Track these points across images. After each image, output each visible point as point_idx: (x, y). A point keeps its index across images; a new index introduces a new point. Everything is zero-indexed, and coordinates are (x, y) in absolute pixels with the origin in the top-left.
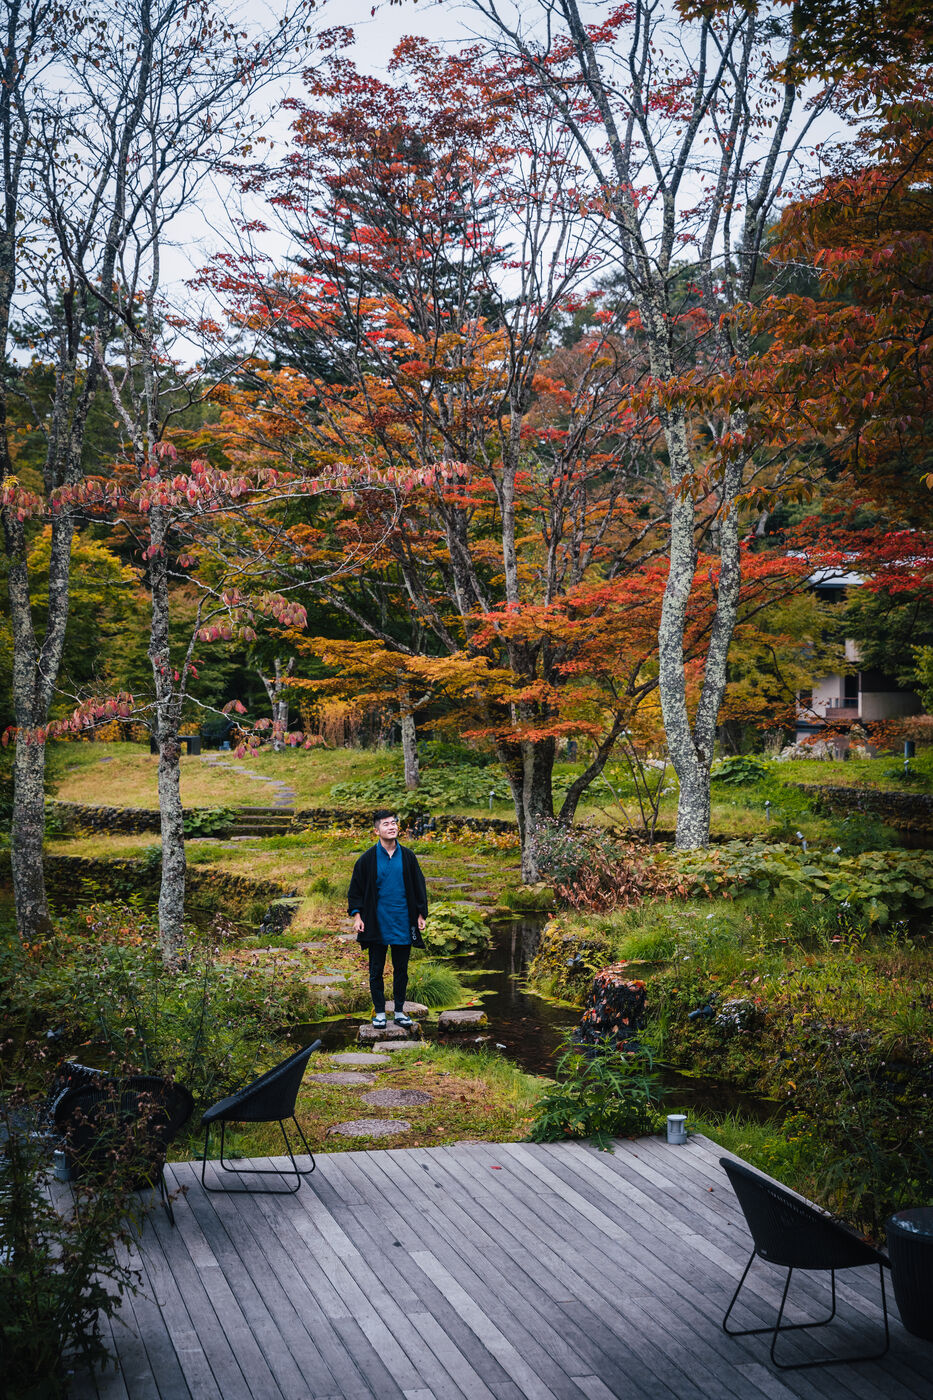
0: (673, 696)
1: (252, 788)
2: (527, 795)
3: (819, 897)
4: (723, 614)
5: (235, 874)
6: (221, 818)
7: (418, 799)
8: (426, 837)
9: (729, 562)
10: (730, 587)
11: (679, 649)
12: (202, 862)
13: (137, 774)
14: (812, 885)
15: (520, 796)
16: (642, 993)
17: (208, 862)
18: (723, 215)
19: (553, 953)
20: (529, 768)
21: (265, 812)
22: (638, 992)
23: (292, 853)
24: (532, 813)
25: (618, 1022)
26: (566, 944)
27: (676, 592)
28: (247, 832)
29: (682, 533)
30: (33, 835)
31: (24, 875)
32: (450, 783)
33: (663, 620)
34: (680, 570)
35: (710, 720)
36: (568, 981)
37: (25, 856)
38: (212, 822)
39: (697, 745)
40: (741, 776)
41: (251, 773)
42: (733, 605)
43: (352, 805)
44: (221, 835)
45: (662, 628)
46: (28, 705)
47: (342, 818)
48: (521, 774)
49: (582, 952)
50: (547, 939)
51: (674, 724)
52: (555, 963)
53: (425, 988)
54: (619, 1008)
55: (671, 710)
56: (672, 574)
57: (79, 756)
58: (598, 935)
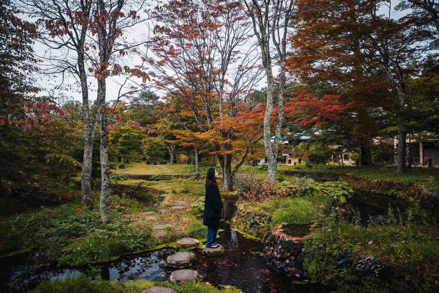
0: (268, 140)
1: (165, 171)
2: (225, 169)
3: (326, 195)
4: (280, 118)
5: (155, 188)
6: (158, 177)
7: (198, 173)
8: (200, 180)
9: (281, 105)
10: (282, 111)
11: (269, 127)
12: (149, 185)
13: (144, 169)
14: (323, 191)
15: (223, 169)
16: (301, 245)
17: (150, 185)
19: (243, 216)
20: (225, 162)
21: (167, 176)
22: (299, 244)
23: (170, 184)
24: (226, 173)
25: (289, 257)
26: (248, 213)
27: (269, 111)
28: (163, 180)
29: (270, 95)
30: (87, 176)
31: (84, 188)
32: (205, 170)
33: (265, 119)
34: (270, 105)
35: (277, 147)
36: (250, 227)
37: (84, 182)
38: (156, 178)
39: (273, 153)
40: (265, 169)
41: (165, 168)
42: (283, 116)
43: (185, 174)
44: (157, 180)
45: (265, 121)
47: (182, 177)
48: (223, 164)
49: (256, 217)
50: (241, 211)
51: (268, 147)
52: (244, 219)
53: (198, 232)
54: (289, 251)
55: (267, 144)
56: (267, 106)
58: (262, 211)
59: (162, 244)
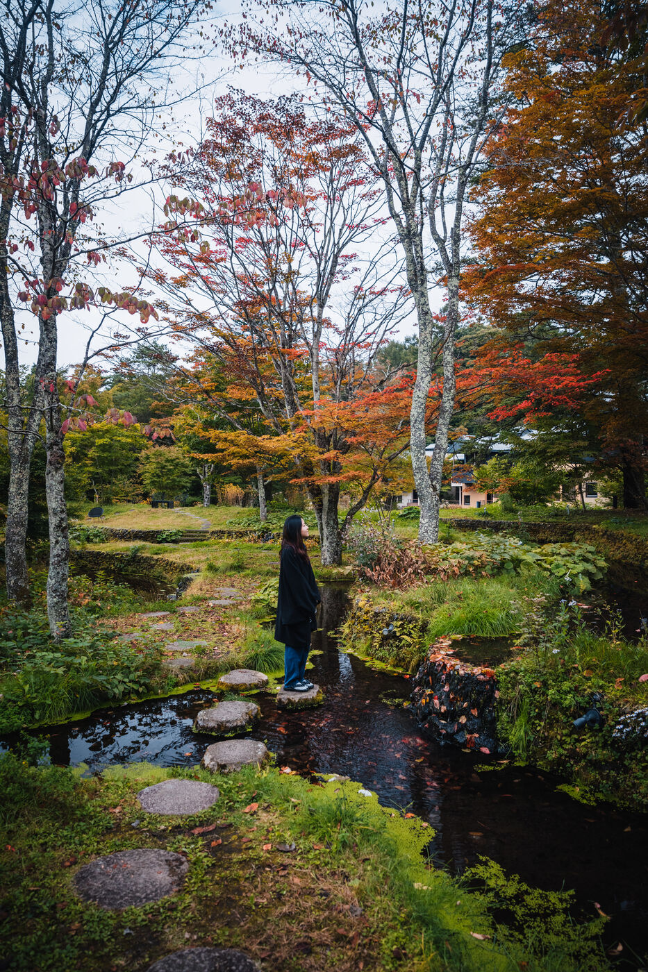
0: (419, 451)
1: (193, 522)
2: (324, 517)
3: (547, 574)
4: (447, 405)
5: (171, 560)
6: (176, 534)
7: (266, 525)
8: (269, 542)
9: (449, 374)
10: (450, 389)
11: (423, 423)
12: (156, 554)
13: (144, 516)
14: (540, 565)
15: (321, 517)
16: (493, 683)
18: (440, 188)
19: (365, 621)
20: (326, 502)
21: (196, 532)
22: (488, 682)
23: (202, 550)
24: (327, 526)
25: (465, 712)
26: (376, 614)
27: (421, 388)
28: (187, 541)
29: (425, 353)
30: (17, 534)
31: (10, 560)
32: (280, 519)
33: (413, 406)
34: (424, 375)
35: (439, 467)
36: (381, 645)
37: (11, 547)
38: (171, 536)
39: (432, 482)
41: (193, 516)
42: (452, 399)
43: (236, 528)
44: (175, 542)
45: (413, 410)
46: (16, 452)
47: (230, 534)
48: (321, 505)
49: (394, 623)
50: (360, 609)
51: (420, 468)
52: (366, 628)
53: (265, 656)
54: (466, 697)
55: (417, 461)
56: (418, 378)
57: (121, 509)
58: (407, 609)
59: (186, 683)
